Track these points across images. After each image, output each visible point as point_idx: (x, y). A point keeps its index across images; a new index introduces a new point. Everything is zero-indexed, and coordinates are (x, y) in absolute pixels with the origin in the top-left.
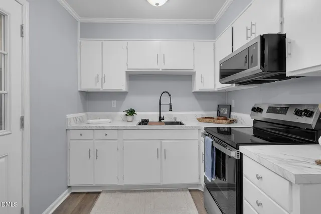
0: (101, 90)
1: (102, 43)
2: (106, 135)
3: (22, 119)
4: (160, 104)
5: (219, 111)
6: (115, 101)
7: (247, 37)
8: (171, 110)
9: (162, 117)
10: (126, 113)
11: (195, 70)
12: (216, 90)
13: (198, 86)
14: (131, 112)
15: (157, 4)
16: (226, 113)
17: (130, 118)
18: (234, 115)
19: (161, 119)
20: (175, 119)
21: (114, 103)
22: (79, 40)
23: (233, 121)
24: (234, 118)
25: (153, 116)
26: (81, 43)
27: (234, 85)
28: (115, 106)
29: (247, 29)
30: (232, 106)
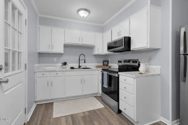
0: (51, 52)
1: (51, 28)
2: (57, 74)
3: (26, 65)
4: (79, 60)
5: (103, 63)
6: (56, 58)
7: (118, 35)
8: (85, 62)
9: (80, 66)
10: (62, 64)
11: (95, 45)
12: (103, 54)
13: (96, 52)
14: (65, 64)
15: (84, 16)
16: (106, 64)
17: (64, 66)
18: (110, 64)
19: (79, 67)
20: (86, 66)
21: (55, 59)
22: (38, 25)
23: (110, 67)
24: (110, 66)
25: (76, 65)
26: (39, 27)
27: (112, 52)
28: (56, 61)
29: (118, 33)
30: (109, 61)
